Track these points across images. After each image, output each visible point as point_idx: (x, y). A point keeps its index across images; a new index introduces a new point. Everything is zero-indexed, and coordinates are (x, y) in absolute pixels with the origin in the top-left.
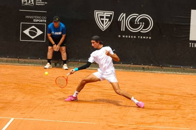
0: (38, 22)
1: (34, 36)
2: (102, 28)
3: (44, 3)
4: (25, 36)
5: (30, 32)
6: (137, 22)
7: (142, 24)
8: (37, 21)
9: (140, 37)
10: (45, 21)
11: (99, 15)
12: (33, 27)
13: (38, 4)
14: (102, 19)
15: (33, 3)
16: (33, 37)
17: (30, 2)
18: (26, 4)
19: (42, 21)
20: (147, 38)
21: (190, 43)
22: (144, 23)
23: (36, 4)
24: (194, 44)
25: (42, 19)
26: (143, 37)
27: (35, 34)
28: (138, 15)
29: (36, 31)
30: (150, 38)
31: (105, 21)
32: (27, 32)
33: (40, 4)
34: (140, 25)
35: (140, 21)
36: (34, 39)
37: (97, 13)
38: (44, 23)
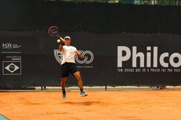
0: (16, 60)
1: (13, 70)
2: (60, 62)
3: (19, 46)
4: (6, 71)
5: (10, 68)
6: (83, 56)
7: (86, 58)
8: (14, 59)
9: (85, 67)
10: (21, 59)
11: (57, 53)
12: (12, 64)
13: (15, 47)
14: (59, 56)
15: (11, 46)
16: (12, 72)
17: (8, 46)
18: (6, 48)
19: (18, 59)
20: (90, 67)
21: (118, 69)
22: (87, 57)
23: (13, 47)
24: (120, 70)
25: (18, 58)
26: (87, 67)
27: (14, 69)
28: (83, 51)
29: (14, 67)
30: (92, 67)
31: (61, 57)
32: (7, 68)
33: (16, 47)
34: (85, 58)
35: (85, 56)
36: (13, 73)
37: (56, 51)
38: (20, 60)
